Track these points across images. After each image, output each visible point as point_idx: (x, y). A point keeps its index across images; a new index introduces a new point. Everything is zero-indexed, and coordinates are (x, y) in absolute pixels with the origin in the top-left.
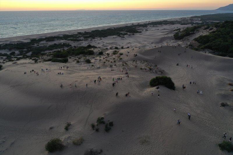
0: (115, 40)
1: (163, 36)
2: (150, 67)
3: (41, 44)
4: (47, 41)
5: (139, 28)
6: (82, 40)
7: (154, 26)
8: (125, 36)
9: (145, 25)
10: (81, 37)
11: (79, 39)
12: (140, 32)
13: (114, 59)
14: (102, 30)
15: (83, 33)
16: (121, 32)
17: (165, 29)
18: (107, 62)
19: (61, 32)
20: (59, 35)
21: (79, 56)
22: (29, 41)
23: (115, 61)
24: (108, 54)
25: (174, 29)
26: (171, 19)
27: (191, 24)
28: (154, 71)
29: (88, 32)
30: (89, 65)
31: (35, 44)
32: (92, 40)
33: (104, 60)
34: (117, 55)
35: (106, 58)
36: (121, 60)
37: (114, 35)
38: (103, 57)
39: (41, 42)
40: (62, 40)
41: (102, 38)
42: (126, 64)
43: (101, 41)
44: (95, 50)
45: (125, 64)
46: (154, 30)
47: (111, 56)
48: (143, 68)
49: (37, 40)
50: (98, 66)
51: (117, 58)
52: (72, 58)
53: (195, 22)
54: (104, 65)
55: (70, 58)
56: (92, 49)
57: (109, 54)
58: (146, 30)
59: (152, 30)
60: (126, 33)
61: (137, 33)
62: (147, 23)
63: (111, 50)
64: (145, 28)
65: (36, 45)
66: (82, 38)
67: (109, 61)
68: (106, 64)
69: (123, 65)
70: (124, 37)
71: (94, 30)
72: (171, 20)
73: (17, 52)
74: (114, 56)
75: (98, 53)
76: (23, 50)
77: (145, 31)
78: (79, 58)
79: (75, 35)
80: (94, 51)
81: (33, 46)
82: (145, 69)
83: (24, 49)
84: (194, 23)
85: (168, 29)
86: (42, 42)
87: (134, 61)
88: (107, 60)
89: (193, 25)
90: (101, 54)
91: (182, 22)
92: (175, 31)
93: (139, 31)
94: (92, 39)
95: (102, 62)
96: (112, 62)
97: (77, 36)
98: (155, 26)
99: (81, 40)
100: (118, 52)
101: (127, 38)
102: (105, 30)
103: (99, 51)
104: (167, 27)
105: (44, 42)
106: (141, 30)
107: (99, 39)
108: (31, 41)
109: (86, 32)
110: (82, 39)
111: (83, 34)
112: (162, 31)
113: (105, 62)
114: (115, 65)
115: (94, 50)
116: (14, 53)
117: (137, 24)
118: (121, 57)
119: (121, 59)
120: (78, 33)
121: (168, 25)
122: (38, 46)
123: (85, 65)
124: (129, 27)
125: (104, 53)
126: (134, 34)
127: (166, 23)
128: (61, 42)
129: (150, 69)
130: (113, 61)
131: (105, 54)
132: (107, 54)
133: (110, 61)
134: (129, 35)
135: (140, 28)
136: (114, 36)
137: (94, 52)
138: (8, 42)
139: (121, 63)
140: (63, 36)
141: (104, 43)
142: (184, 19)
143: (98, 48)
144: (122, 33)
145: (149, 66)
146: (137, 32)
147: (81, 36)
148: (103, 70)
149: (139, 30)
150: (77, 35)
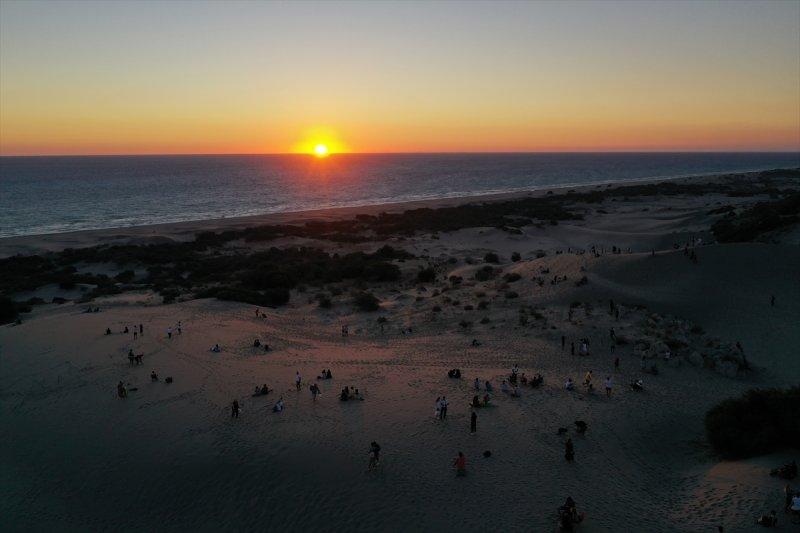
0: (487, 242)
1: (671, 232)
2: (669, 332)
3: (227, 250)
4: (249, 240)
5: (573, 206)
6: (369, 240)
7: (626, 200)
8: (524, 229)
9: (596, 197)
10: (368, 228)
11: (357, 235)
12: (580, 218)
13: (481, 295)
14: (441, 211)
15: (373, 217)
16: (509, 217)
17: (670, 209)
18: (447, 310)
19: (301, 214)
20: (295, 222)
21: (335, 285)
22: (192, 238)
23: (483, 306)
24: (456, 280)
25: (709, 210)
26: (690, 178)
27: (768, 196)
28: (695, 355)
29: (392, 216)
30: (368, 320)
31: (208, 248)
32: (401, 239)
33: (438, 300)
34: (493, 282)
35: (444, 294)
36: (514, 300)
37: (483, 224)
38: (433, 289)
39: (229, 243)
40: (300, 238)
41: (440, 234)
42: (538, 317)
43: (436, 243)
44: (405, 267)
45: (531, 319)
46: (630, 212)
47: (468, 285)
48: (629, 336)
49: (219, 236)
50: (407, 324)
51: (494, 292)
52: (310, 289)
53: (781, 189)
54: (434, 319)
55: (302, 290)
56: (395, 262)
57: (461, 278)
58: (598, 212)
59: (623, 212)
60: (526, 218)
61: (567, 222)
62: (603, 189)
63: (469, 267)
64: (595, 205)
65: (209, 251)
66: (369, 234)
67: (456, 304)
68: (440, 315)
69: (523, 322)
70: (519, 233)
71: (414, 208)
72: (690, 182)
73: (141, 272)
74: (480, 287)
75: (415, 276)
76: (162, 266)
77: (594, 213)
78: (337, 293)
79: (347, 222)
80: (402, 269)
81: (200, 253)
82: (643, 342)
83: (169, 262)
84: (780, 193)
85: (685, 210)
86: (233, 243)
87: (576, 305)
88: (449, 300)
89: (777, 197)
90: (426, 277)
91: (733, 186)
92: (714, 215)
93: (574, 213)
94: (404, 237)
95: (426, 306)
96: (469, 308)
97: (355, 227)
98: (630, 198)
99: (364, 240)
100: (500, 271)
101: (528, 235)
102: (453, 208)
103: (422, 267)
104: (678, 202)
105: (241, 243)
106: (582, 212)
107: (429, 235)
108: (197, 240)
109: (384, 214)
110: (367, 236)
111: (373, 220)
112: (663, 215)
113: (437, 309)
114: (485, 321)
115: (400, 264)
116: (131, 274)
117: (565, 193)
118: (514, 287)
119: (514, 295)
120: (358, 216)
121: (681, 196)
122: (216, 253)
123: (353, 316)
124: (539, 200)
125: (439, 277)
126: (556, 224)
127: (669, 189)
128: (296, 243)
129: (674, 346)
130: (475, 305)
131: (446, 278)
132: (453, 278)
133: (464, 305)
134: (538, 226)
135: (578, 204)
136: (485, 229)
137: (400, 273)
138: (124, 241)
139: (513, 313)
140: (307, 224)
141: (446, 249)
142: (739, 179)
143: (417, 258)
144: (511, 221)
145: (662, 332)
146: (568, 217)
147: (366, 226)
148: (425, 340)
149: (571, 210)
150: (354, 223)
